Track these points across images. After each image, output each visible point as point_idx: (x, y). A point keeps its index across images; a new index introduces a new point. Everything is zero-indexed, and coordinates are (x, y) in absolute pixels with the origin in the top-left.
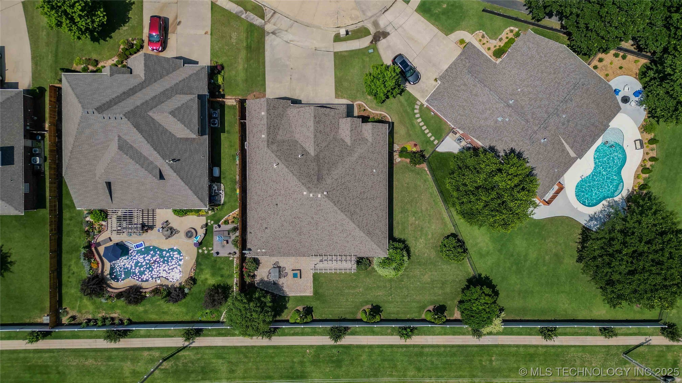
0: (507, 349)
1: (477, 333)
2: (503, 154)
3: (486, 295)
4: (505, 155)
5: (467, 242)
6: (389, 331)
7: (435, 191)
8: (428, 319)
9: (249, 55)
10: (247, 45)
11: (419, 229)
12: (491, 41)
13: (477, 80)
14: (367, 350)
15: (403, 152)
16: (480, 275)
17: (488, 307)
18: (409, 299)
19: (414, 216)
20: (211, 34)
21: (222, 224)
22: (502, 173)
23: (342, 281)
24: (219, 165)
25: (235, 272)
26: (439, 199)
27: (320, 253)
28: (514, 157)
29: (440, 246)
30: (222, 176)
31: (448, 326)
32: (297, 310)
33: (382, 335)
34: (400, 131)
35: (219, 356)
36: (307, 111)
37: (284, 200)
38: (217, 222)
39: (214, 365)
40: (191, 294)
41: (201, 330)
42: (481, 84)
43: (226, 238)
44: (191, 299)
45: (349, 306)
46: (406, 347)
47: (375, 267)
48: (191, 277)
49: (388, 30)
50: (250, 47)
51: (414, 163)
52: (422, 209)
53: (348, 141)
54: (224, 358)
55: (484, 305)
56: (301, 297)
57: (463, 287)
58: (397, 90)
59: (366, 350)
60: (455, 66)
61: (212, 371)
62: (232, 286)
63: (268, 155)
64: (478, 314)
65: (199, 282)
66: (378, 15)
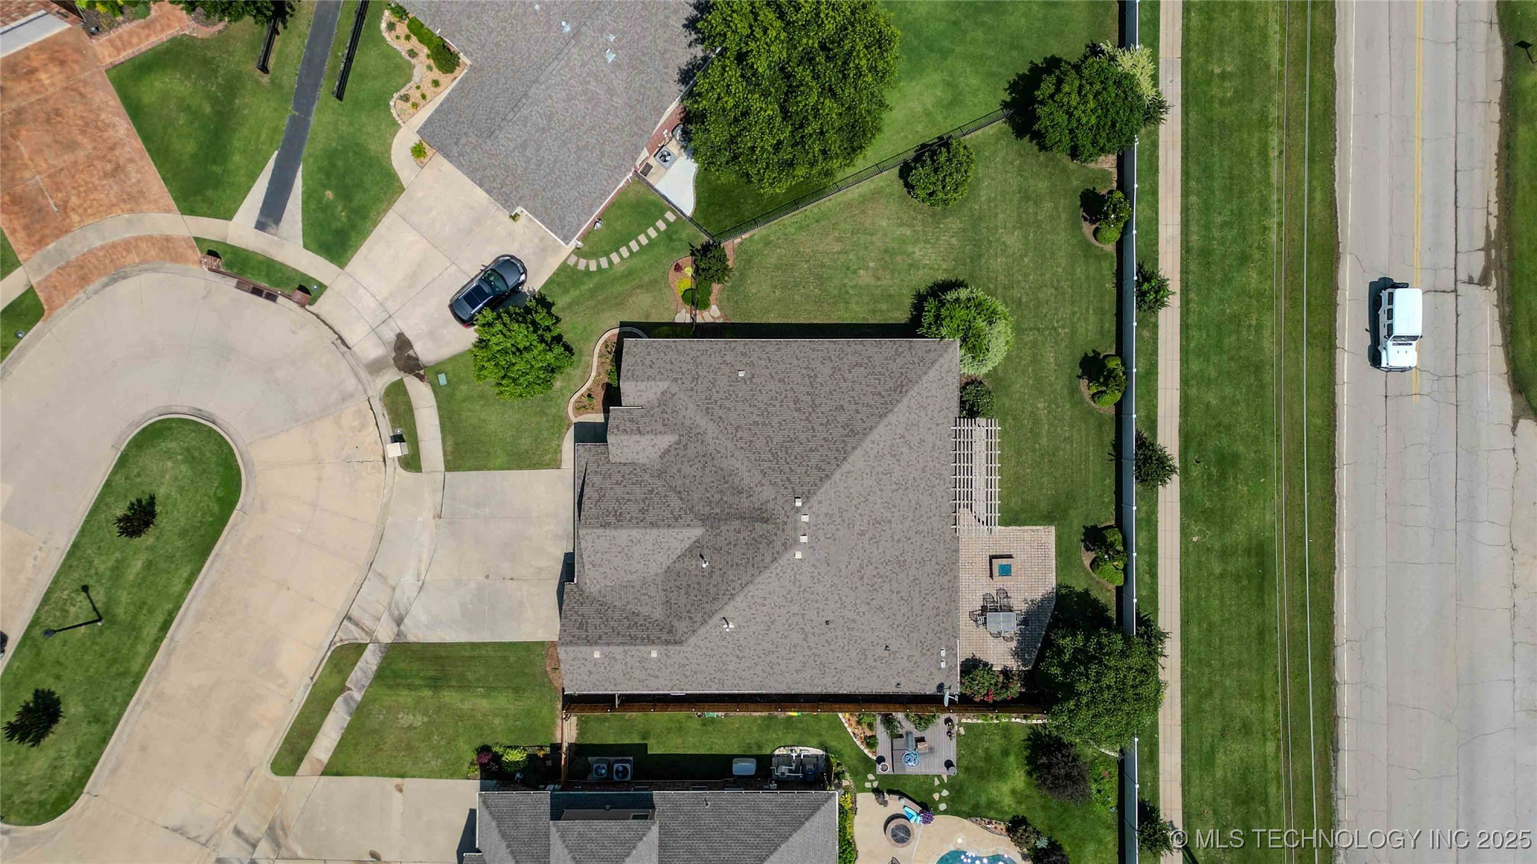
0: (1194, 36)
1: (1153, 113)
2: (700, 47)
3: (1058, 90)
4: (702, 43)
5: (922, 137)
6: (1146, 334)
7: (794, 219)
8: (1117, 236)
9: (454, 683)
10: (429, 687)
11: (887, 258)
12: (416, 79)
13: (510, 116)
14: (1194, 390)
15: (695, 299)
16: (1005, 105)
17: (1091, 84)
18: (1065, 285)
19: (855, 272)
20: (402, 776)
21: (874, 753)
22: (748, 52)
23: (1019, 453)
24: (728, 760)
25: (996, 721)
26: (812, 209)
27: (951, 510)
28: (706, 20)
29: (932, 205)
30: (755, 752)
31: (1136, 186)
32: (1092, 565)
33: (1155, 352)
34: (642, 308)
35: (1208, 761)
36: (591, 544)
37: (816, 605)
38: (869, 765)
39: (1229, 775)
40: (1051, 829)
41: (1142, 805)
42: (520, 104)
43: (910, 743)
44: (1063, 830)
45: (1083, 434)
46: (1187, 291)
47: (984, 370)
48: (1008, 830)
49: (391, 336)
50: (435, 679)
51: (724, 274)
52: (839, 253)
53: (666, 440)
54: (1212, 747)
55: (1086, 95)
56: (1059, 554)
57: (1036, 148)
58: (540, 317)
59: (1193, 392)
60: (477, 170)
61: (1244, 778)
62: (1031, 727)
63: (701, 644)
64: (1108, 110)
65: (1021, 810)
66: (353, 362)
